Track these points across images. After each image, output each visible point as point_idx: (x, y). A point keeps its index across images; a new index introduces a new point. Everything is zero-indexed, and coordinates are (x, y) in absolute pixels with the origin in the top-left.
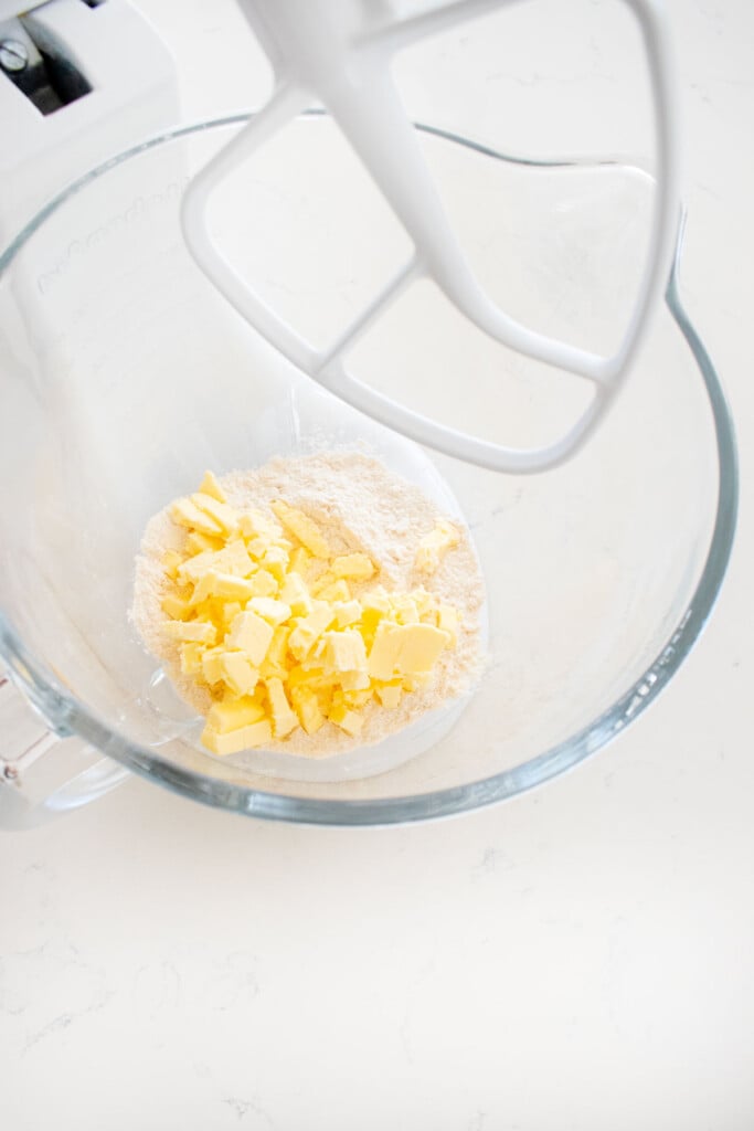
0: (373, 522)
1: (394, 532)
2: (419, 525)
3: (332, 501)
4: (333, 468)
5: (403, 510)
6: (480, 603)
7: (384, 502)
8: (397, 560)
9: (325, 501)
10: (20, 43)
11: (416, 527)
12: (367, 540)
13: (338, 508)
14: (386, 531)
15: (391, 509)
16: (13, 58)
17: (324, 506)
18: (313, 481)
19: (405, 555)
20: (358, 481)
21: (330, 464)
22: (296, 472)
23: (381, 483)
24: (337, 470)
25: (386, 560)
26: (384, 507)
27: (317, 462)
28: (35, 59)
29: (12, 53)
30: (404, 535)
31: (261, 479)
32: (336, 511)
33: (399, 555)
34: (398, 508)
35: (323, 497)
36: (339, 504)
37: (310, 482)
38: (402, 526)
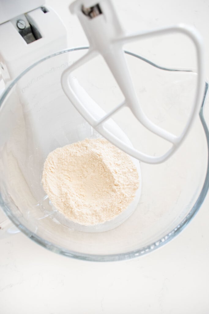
0: (111, 161)
1: (117, 164)
2: (124, 163)
3: (100, 153)
4: (102, 143)
5: (120, 158)
6: (137, 188)
7: (115, 155)
8: (116, 172)
9: (98, 153)
10: (24, 21)
11: (123, 163)
12: (109, 166)
13: (102, 156)
14: (115, 163)
15: (117, 157)
16: (21, 25)
17: (98, 155)
18: (96, 147)
19: (119, 171)
20: (109, 148)
21: (101, 142)
22: (91, 143)
23: (115, 149)
24: (103, 144)
25: (113, 172)
26: (115, 156)
27: (98, 141)
28: (28, 26)
29: (21, 24)
30: (119, 165)
31: (81, 144)
32: (101, 157)
33: (117, 171)
34: (119, 157)
35: (98, 152)
36: (102, 155)
37: (95, 147)
38: (119, 162)
